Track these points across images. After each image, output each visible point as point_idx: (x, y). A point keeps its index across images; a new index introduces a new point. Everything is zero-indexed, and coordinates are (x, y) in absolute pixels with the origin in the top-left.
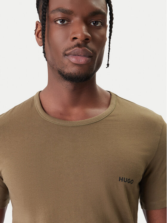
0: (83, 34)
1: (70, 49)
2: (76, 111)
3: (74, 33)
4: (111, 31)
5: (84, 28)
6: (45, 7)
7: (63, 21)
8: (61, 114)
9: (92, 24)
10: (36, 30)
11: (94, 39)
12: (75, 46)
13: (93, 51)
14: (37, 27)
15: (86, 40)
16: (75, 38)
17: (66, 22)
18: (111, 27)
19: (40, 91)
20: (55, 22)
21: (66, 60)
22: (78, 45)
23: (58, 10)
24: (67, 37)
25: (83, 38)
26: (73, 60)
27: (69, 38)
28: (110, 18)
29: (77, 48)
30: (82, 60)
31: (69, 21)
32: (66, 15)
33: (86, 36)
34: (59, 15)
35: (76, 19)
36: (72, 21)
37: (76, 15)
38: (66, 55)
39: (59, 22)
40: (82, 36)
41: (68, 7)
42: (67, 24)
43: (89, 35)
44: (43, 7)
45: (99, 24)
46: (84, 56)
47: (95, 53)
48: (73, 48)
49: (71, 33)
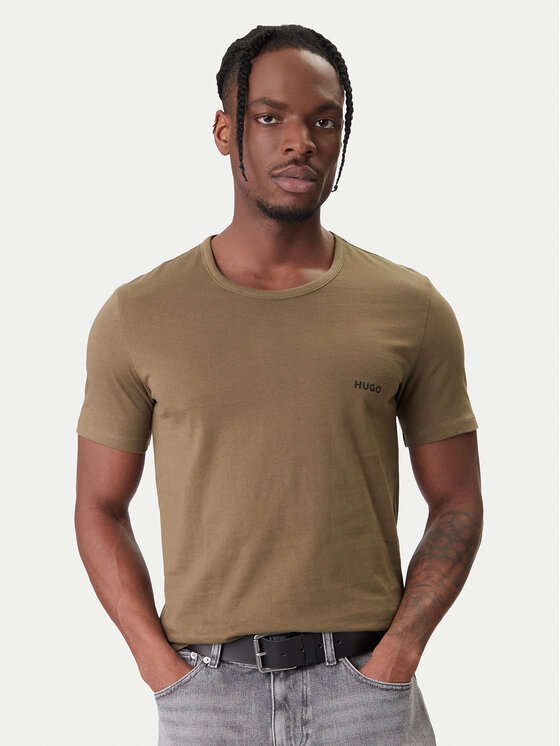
0: (302, 143)
1: (281, 166)
2: (282, 271)
3: (288, 141)
4: (348, 131)
5: (305, 133)
6: (242, 92)
7: (269, 119)
8: (256, 276)
9: (318, 124)
10: (215, 126)
11: (319, 151)
12: (290, 163)
13: (317, 171)
14: (217, 120)
15: (309, 153)
16: (289, 150)
17: (273, 121)
18: (348, 124)
19: (213, 237)
20: (256, 119)
21: (272, 185)
22: (295, 162)
23: (264, 101)
24: (275, 148)
25: (304, 150)
26: (286, 184)
27: (280, 149)
28: (347, 109)
29: (293, 166)
30: (302, 186)
31: (280, 118)
32: (276, 111)
33: (308, 147)
34: (263, 109)
35: (292, 118)
36: (285, 121)
37: (292, 112)
38: (273, 176)
39: (262, 120)
40: (301, 148)
41: (278, 98)
42: (276, 124)
43: (312, 144)
44: (239, 92)
45: (330, 125)
46: (304, 179)
47: (321, 174)
48: (286, 165)
49: (282, 140)
